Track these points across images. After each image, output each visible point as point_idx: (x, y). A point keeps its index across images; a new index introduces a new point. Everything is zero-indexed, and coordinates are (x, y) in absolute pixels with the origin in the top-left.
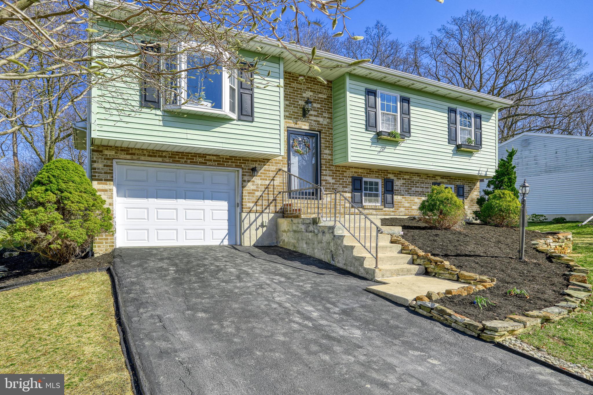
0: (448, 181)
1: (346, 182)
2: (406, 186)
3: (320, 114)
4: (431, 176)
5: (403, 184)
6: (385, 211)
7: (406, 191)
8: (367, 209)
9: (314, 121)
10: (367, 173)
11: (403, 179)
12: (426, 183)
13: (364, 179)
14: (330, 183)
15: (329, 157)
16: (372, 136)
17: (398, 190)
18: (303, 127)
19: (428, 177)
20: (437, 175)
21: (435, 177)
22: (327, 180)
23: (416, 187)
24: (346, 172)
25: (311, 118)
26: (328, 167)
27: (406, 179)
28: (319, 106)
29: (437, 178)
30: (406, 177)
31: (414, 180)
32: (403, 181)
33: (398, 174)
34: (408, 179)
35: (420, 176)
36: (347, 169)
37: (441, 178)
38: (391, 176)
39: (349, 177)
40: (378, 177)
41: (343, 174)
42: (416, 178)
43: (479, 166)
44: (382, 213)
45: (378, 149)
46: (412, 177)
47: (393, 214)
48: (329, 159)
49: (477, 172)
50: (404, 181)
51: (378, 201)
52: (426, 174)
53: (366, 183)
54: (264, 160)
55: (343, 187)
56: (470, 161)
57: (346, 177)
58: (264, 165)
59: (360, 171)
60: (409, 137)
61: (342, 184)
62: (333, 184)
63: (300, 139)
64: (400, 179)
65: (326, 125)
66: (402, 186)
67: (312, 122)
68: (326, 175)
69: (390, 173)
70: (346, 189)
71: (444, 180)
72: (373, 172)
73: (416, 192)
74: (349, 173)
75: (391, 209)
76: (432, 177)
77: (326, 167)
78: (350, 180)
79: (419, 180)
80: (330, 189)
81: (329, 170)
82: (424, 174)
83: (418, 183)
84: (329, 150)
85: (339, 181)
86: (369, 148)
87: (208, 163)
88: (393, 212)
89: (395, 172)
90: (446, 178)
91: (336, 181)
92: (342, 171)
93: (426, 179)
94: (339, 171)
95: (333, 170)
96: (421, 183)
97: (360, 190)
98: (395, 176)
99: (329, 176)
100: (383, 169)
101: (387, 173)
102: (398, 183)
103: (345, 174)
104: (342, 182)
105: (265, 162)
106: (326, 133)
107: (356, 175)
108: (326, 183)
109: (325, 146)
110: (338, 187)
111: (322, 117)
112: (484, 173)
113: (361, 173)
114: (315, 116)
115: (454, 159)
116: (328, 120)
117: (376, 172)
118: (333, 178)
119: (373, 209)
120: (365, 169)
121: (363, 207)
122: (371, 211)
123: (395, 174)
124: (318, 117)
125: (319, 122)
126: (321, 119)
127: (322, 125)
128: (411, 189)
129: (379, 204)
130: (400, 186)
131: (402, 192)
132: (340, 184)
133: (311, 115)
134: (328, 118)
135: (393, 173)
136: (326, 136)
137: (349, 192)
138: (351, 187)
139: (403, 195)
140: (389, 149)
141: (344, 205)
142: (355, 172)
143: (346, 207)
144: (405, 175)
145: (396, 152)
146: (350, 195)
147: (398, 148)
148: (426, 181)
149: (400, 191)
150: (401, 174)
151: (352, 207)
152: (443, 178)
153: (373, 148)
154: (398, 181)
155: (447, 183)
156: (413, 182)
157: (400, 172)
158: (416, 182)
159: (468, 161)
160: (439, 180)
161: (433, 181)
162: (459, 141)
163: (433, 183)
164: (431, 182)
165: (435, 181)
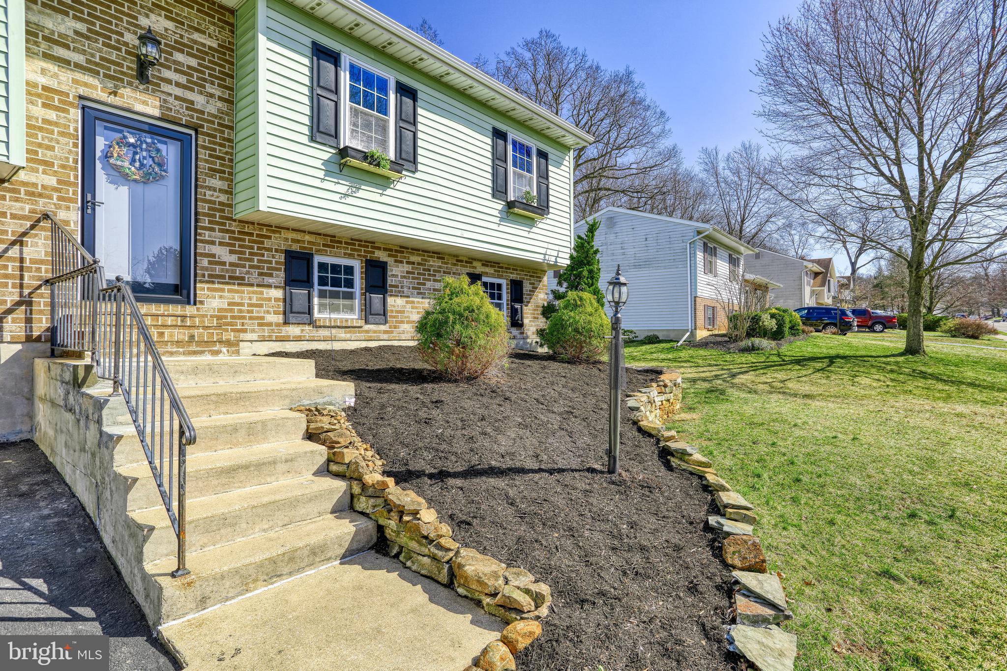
0: (495, 271)
1: (271, 262)
2: (413, 278)
3: (195, 84)
4: (465, 259)
5: (408, 272)
6: (367, 332)
7: (414, 288)
8: (324, 327)
9: (177, 98)
10: (324, 245)
11: (408, 263)
12: (454, 274)
13: (317, 259)
14: (224, 263)
15: (223, 198)
16: (326, 156)
17: (397, 286)
18: (139, 108)
19: (458, 261)
20: (475, 260)
21: (471, 263)
22: (214, 256)
23: (435, 281)
24: (269, 237)
25: (165, 87)
26: (218, 223)
27: (413, 263)
28: (193, 62)
29: (475, 264)
30: (414, 259)
31: (432, 266)
32: (407, 268)
33: (396, 251)
34: (419, 264)
35: (443, 258)
36: (274, 232)
37: (483, 265)
38: (382, 256)
39: (276, 251)
40: (350, 256)
41: (263, 243)
42: (435, 263)
43: (545, 245)
44: (362, 336)
45: (343, 189)
46: (426, 261)
47: (385, 336)
48: (221, 203)
49: (542, 257)
50: (409, 268)
51: (351, 309)
52: (455, 256)
53: (323, 267)
55: (261, 274)
56: (531, 235)
57: (269, 250)
59: (307, 238)
60: (414, 172)
61: (258, 267)
62: (231, 264)
63: (132, 140)
64: (401, 262)
65: (215, 117)
66: (404, 277)
67: (171, 99)
68: (213, 243)
69: (379, 248)
70: (271, 280)
71: (488, 270)
72: (340, 242)
73: (435, 290)
74: (278, 242)
75: (382, 328)
76: (466, 262)
77: (210, 222)
78: (281, 258)
79: (440, 267)
80: (223, 277)
81: (221, 231)
82: (449, 255)
83: (440, 272)
84: (221, 179)
85: (251, 260)
86: (318, 183)
88: (385, 332)
89: (390, 247)
90: (492, 266)
91: (240, 259)
92: (258, 235)
93: (455, 265)
94: (251, 234)
95: (233, 232)
96: (444, 272)
97: (307, 283)
98: (389, 256)
99: (221, 244)
100: (363, 238)
101: (372, 247)
102: (396, 272)
103: (267, 243)
104: (259, 261)
106: (215, 137)
107: (296, 247)
108: (210, 263)
109: (210, 169)
110: (248, 273)
111: (201, 93)
112: (553, 259)
113: (309, 242)
114: (178, 84)
115: (501, 228)
116: (220, 104)
117: (346, 243)
118: (231, 252)
119: (339, 327)
120: (320, 234)
121: (312, 323)
122: (334, 331)
123: (391, 250)
124: (192, 90)
125: (192, 103)
126: (199, 100)
127: (203, 113)
128: (424, 284)
129: (353, 317)
130: (403, 277)
131: (405, 290)
132: (251, 267)
133: (169, 82)
134: (221, 99)
135: (385, 249)
136: (215, 143)
137: (276, 287)
138: (282, 274)
139: (408, 297)
140: (368, 193)
141: (263, 318)
142: (293, 240)
143: (270, 324)
144: (413, 254)
145: (384, 199)
146: (279, 294)
147: (389, 192)
148: (454, 269)
149: (402, 287)
150: (403, 252)
151: (286, 323)
152: (487, 266)
153: (327, 185)
154: (397, 266)
155: (493, 276)
156: (429, 270)
157: (401, 247)
158: (434, 271)
159: (526, 234)
160: (479, 268)
161: (468, 270)
162: (512, 196)
163: (467, 274)
164: (464, 270)
165: (472, 270)
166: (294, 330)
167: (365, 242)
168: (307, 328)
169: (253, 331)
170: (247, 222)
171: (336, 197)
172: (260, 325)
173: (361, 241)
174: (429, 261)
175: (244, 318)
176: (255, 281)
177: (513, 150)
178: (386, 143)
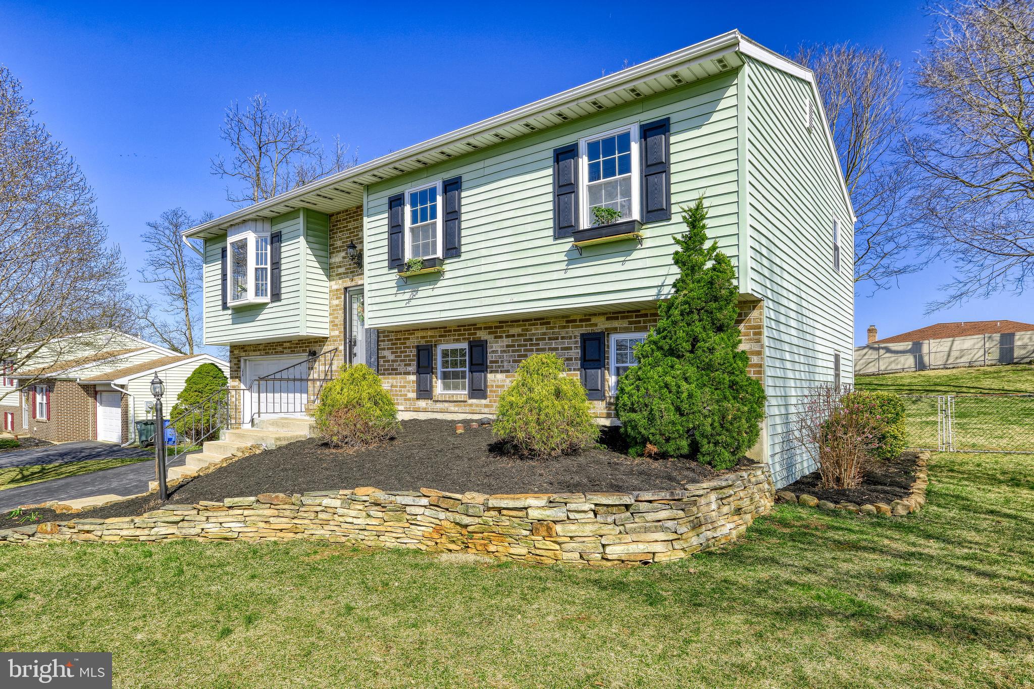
0: (631, 323)
2: (513, 351)
4: (578, 318)
5: (508, 346)
6: (471, 405)
7: (515, 361)
8: (440, 401)
10: (440, 336)
11: (507, 336)
12: (563, 338)
13: (439, 348)
14: (388, 361)
17: (496, 362)
19: (568, 322)
20: (595, 315)
21: (589, 320)
24: (409, 339)
27: (513, 336)
29: (594, 320)
30: (513, 331)
31: (534, 334)
32: (506, 341)
33: (496, 327)
34: (519, 335)
35: (549, 323)
36: (411, 334)
37: (608, 319)
38: (483, 335)
41: (406, 343)
42: (537, 331)
44: (468, 409)
45: (407, 296)
46: (527, 330)
47: (486, 410)
50: (509, 341)
51: (464, 388)
52: (563, 317)
53: (445, 353)
54: (322, 340)
55: (405, 365)
57: (409, 347)
58: (324, 345)
59: (430, 333)
61: (403, 361)
62: (393, 361)
64: (501, 337)
66: (505, 351)
68: (385, 349)
69: (480, 329)
70: (410, 369)
71: (616, 324)
72: (450, 331)
74: (413, 341)
75: (483, 402)
76: (581, 321)
78: (414, 351)
79: (544, 334)
82: (556, 317)
83: (544, 339)
85: (401, 356)
86: (393, 298)
87: (285, 351)
88: (486, 406)
89: (490, 325)
90: (623, 318)
91: (396, 356)
92: (404, 339)
93: (564, 327)
94: (400, 339)
95: (394, 340)
96: (550, 339)
97: (427, 367)
98: (490, 333)
99: (388, 349)
100: (467, 323)
101: (474, 329)
102: (496, 347)
103: (408, 343)
104: (404, 356)
105: (323, 342)
107: (423, 342)
108: (384, 361)
110: (399, 365)
113: (431, 337)
117: (455, 331)
118: (392, 353)
119: (450, 402)
120: (436, 328)
121: (432, 398)
122: (446, 404)
123: (490, 328)
129: (463, 393)
130: (502, 352)
131: (505, 364)
132: (401, 361)
135: (486, 328)
137: (412, 373)
138: (415, 363)
139: (508, 371)
141: (406, 395)
142: (423, 337)
143: (409, 399)
144: (513, 326)
145: (436, 292)
146: (413, 378)
147: (440, 284)
148: (563, 333)
149: (502, 362)
150: (502, 327)
151: (418, 398)
152: (617, 318)
153: (400, 297)
154: (497, 342)
155: (626, 330)
156: (531, 340)
157: (500, 322)
158: (537, 339)
159: (618, 267)
160: (601, 324)
161: (584, 330)
162: (585, 223)
163: (582, 335)
164: (578, 332)
165: (589, 330)
166: (422, 404)
167: (469, 325)
168: (430, 402)
169: (402, 404)
170: (398, 332)
171: (403, 304)
172: (405, 400)
173: (465, 326)
174: (531, 330)
175: (397, 395)
176: (402, 371)
177: (590, 159)
178: (434, 244)
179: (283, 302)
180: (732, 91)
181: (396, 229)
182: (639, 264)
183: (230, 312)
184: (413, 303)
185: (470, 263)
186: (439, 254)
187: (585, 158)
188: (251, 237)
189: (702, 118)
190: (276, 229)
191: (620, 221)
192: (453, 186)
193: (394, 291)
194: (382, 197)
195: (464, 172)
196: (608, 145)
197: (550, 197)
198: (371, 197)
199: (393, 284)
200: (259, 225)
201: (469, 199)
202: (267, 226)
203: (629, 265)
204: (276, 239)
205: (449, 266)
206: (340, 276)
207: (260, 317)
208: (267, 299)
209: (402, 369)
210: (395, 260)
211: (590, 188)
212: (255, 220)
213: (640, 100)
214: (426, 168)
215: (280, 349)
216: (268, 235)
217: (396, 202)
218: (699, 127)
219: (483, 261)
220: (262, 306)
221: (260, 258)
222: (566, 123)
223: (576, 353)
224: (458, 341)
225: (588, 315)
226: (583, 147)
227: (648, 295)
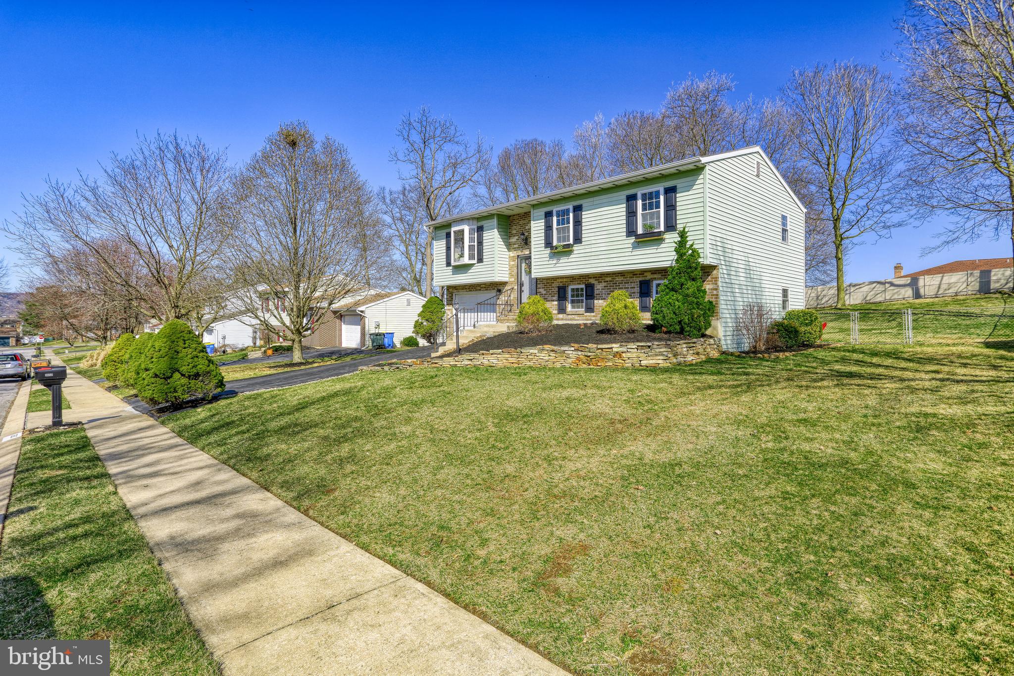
0: (662, 276)
1: (555, 292)
2: (607, 289)
4: (638, 274)
5: (604, 286)
6: (586, 316)
7: (608, 294)
8: (570, 315)
10: (570, 282)
11: (604, 282)
12: (631, 283)
13: (570, 287)
16: (549, 252)
17: (599, 294)
19: (633, 276)
20: (646, 272)
21: (643, 274)
22: (541, 292)
23: (618, 288)
24: (554, 283)
27: (608, 282)
29: (646, 274)
30: (608, 279)
31: (617, 281)
32: (604, 284)
33: (599, 278)
34: (610, 281)
35: (625, 275)
36: (555, 281)
37: (652, 274)
38: (592, 281)
42: (619, 279)
44: (584, 318)
45: (555, 262)
46: (614, 279)
47: (594, 318)
50: (605, 284)
51: (582, 308)
52: (631, 273)
53: (573, 290)
54: (504, 284)
55: (552, 296)
57: (552, 287)
58: (506, 286)
59: (565, 280)
60: (581, 243)
61: (551, 294)
62: (545, 294)
64: (601, 282)
66: (603, 289)
69: (591, 278)
70: (554, 298)
71: (655, 276)
72: (576, 279)
74: (556, 284)
75: (592, 314)
78: (557, 289)
79: (622, 281)
81: (542, 284)
82: (628, 273)
83: (622, 283)
85: (549, 292)
86: (547, 263)
87: (482, 289)
88: (594, 316)
89: (596, 276)
90: (658, 273)
92: (551, 283)
93: (632, 278)
94: (548, 283)
96: (625, 283)
97: (564, 298)
98: (596, 280)
99: (542, 288)
101: (588, 278)
102: (599, 287)
103: (552, 285)
107: (561, 285)
110: (549, 296)
113: (566, 282)
115: (634, 253)
117: (578, 279)
118: (545, 290)
119: (575, 314)
121: (566, 313)
122: (573, 316)
123: (596, 278)
128: (614, 291)
129: (582, 310)
131: (603, 295)
135: (594, 278)
137: (556, 301)
138: (557, 295)
139: (604, 299)
140: (564, 260)
141: (553, 312)
142: (561, 282)
143: (554, 314)
144: (607, 277)
145: (569, 260)
146: (556, 303)
147: (571, 256)
148: (631, 280)
150: (602, 278)
151: (559, 313)
152: (656, 273)
153: (551, 262)
154: (599, 285)
155: (660, 279)
156: (616, 283)
157: (601, 275)
158: (618, 283)
159: (655, 251)
160: (649, 276)
161: (641, 279)
162: (640, 231)
163: (640, 282)
164: (638, 280)
165: (643, 279)
166: (561, 316)
168: (565, 315)
170: (548, 280)
171: (552, 266)
173: (584, 277)
174: (616, 279)
177: (643, 201)
178: (569, 236)
179: (484, 263)
180: (701, 176)
181: (548, 228)
182: (664, 250)
183: (451, 268)
184: (557, 265)
185: (586, 247)
186: (571, 241)
187: (640, 201)
188: (466, 229)
189: (689, 188)
190: (480, 224)
191: (656, 231)
192: (578, 209)
193: (548, 259)
194: (542, 212)
195: (584, 202)
196: (651, 196)
197: (625, 217)
198: (535, 211)
199: (547, 256)
200: (471, 222)
201: (586, 216)
202: (475, 222)
203: (659, 251)
204: (480, 229)
205: (576, 248)
206: (515, 249)
207: (469, 271)
208: (475, 261)
209: (550, 298)
210: (548, 243)
211: (642, 214)
212: (468, 219)
213: (663, 177)
214: (564, 199)
215: (479, 288)
216: (475, 227)
217: (548, 215)
218: (689, 191)
219: (593, 246)
220: (472, 265)
221: (471, 240)
222: (631, 184)
223: (637, 290)
224: (580, 284)
225: (643, 272)
226: (639, 196)
227: (666, 264)
